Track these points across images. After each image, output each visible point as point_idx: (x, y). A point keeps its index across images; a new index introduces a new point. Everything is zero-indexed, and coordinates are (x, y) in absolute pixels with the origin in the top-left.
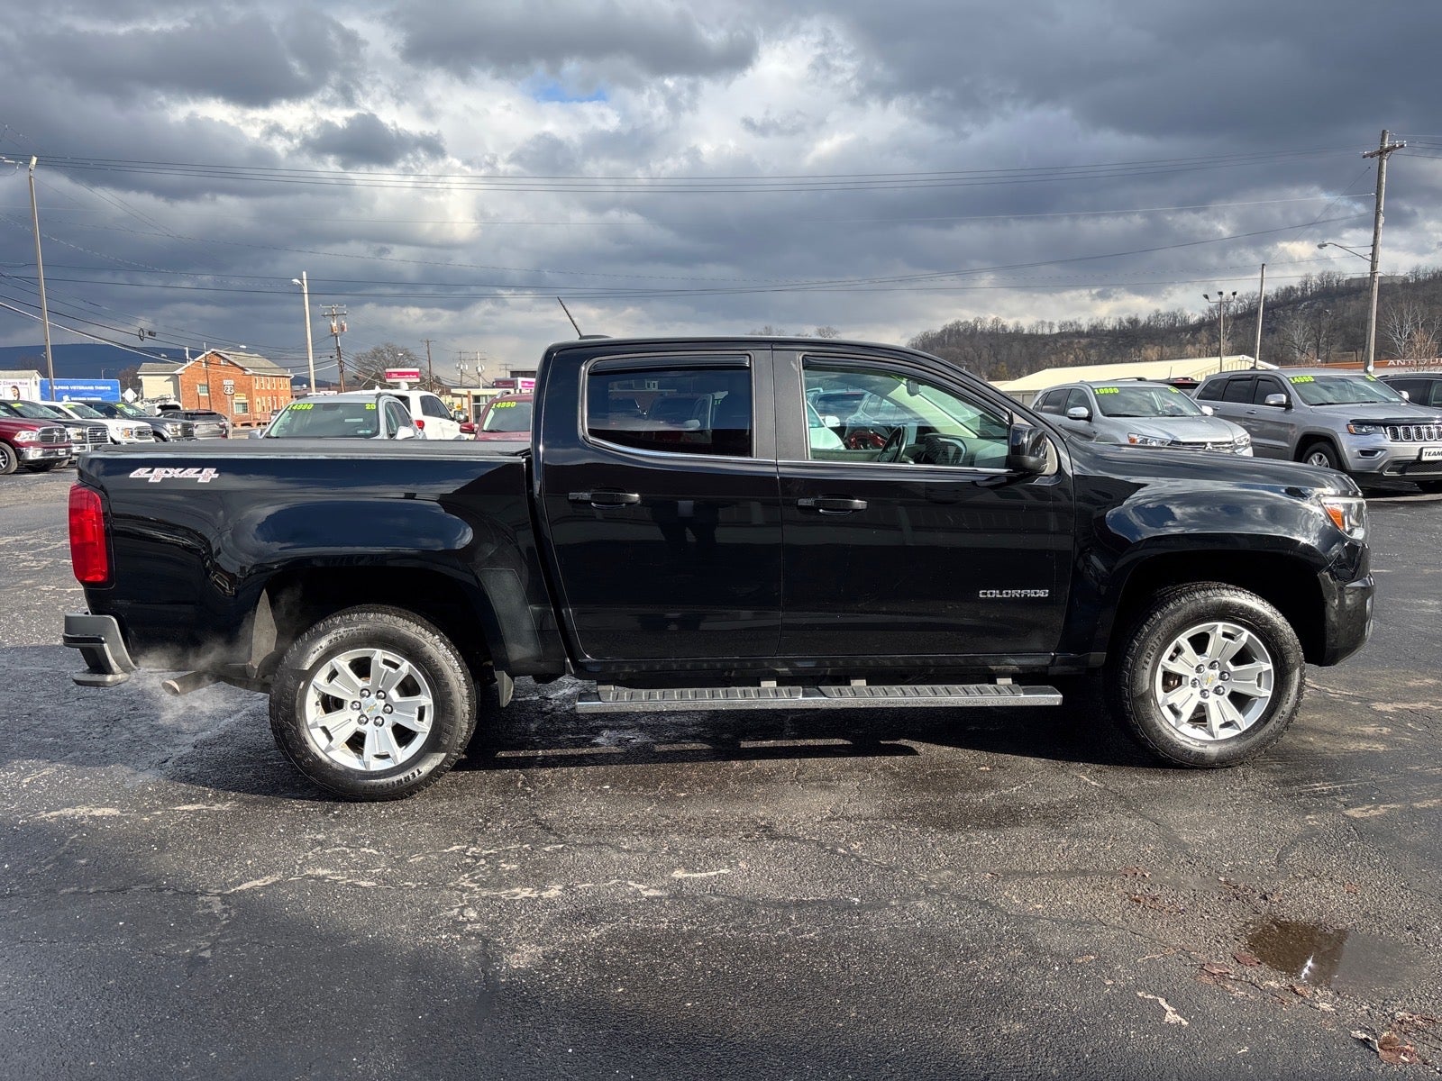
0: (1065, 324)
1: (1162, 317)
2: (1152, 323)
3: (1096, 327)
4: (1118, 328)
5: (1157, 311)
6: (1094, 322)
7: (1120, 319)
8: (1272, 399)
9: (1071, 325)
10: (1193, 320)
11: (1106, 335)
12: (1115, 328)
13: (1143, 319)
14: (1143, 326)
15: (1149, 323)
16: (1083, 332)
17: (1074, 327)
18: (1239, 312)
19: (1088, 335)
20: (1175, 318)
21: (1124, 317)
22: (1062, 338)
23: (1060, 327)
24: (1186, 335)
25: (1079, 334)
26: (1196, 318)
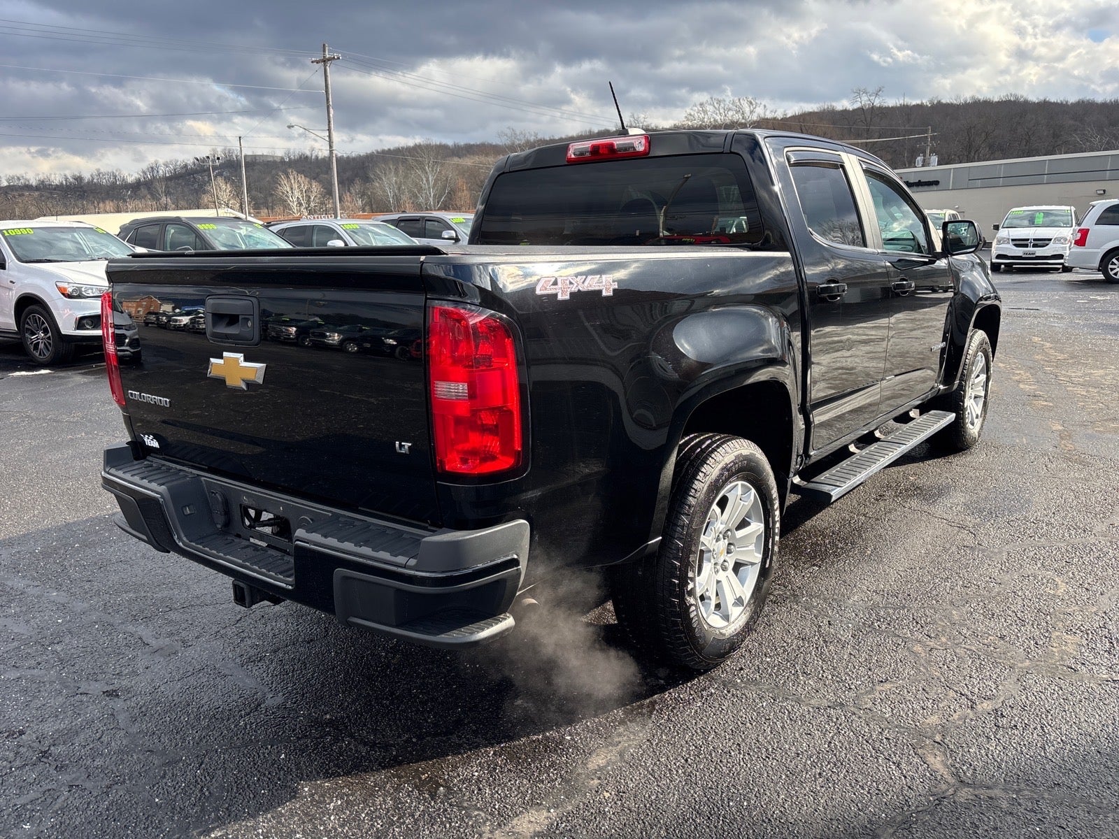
0: (13, 178)
1: (103, 175)
2: (95, 181)
3: (43, 181)
4: (64, 183)
5: (98, 170)
6: (41, 177)
7: (65, 175)
8: (445, 234)
9: (19, 179)
10: (130, 180)
11: (55, 189)
12: (62, 183)
13: (87, 176)
14: (88, 183)
15: (92, 181)
16: (32, 186)
17: (22, 181)
18: (167, 175)
19: (37, 188)
20: (115, 177)
21: (69, 174)
22: (12, 190)
23: (8, 180)
24: (128, 192)
25: (28, 187)
26: (133, 178)
